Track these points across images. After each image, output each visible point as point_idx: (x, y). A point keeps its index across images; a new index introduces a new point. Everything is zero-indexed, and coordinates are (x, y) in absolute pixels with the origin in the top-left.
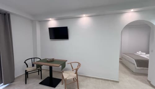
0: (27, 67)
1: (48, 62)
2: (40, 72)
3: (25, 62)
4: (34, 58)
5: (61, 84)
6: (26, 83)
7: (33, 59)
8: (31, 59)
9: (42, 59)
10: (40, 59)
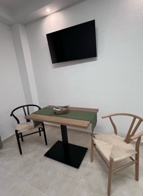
0: (18, 123)
1: (56, 114)
2: (42, 133)
3: (12, 115)
4: (27, 106)
5: (90, 160)
6: (21, 153)
7: (26, 108)
8: (22, 108)
9: (42, 108)
10: (40, 108)
